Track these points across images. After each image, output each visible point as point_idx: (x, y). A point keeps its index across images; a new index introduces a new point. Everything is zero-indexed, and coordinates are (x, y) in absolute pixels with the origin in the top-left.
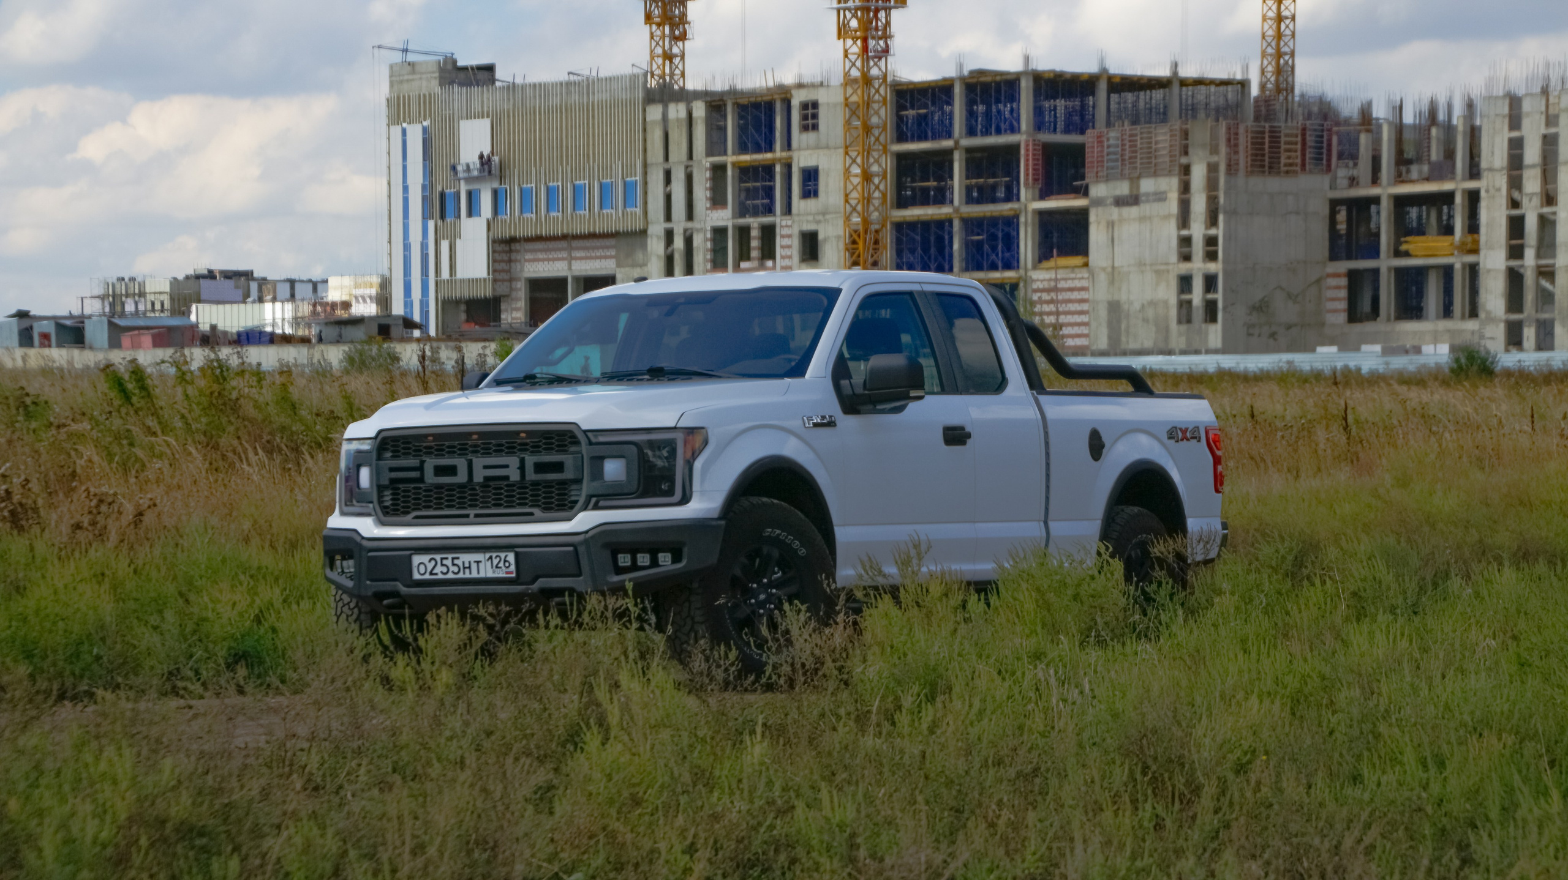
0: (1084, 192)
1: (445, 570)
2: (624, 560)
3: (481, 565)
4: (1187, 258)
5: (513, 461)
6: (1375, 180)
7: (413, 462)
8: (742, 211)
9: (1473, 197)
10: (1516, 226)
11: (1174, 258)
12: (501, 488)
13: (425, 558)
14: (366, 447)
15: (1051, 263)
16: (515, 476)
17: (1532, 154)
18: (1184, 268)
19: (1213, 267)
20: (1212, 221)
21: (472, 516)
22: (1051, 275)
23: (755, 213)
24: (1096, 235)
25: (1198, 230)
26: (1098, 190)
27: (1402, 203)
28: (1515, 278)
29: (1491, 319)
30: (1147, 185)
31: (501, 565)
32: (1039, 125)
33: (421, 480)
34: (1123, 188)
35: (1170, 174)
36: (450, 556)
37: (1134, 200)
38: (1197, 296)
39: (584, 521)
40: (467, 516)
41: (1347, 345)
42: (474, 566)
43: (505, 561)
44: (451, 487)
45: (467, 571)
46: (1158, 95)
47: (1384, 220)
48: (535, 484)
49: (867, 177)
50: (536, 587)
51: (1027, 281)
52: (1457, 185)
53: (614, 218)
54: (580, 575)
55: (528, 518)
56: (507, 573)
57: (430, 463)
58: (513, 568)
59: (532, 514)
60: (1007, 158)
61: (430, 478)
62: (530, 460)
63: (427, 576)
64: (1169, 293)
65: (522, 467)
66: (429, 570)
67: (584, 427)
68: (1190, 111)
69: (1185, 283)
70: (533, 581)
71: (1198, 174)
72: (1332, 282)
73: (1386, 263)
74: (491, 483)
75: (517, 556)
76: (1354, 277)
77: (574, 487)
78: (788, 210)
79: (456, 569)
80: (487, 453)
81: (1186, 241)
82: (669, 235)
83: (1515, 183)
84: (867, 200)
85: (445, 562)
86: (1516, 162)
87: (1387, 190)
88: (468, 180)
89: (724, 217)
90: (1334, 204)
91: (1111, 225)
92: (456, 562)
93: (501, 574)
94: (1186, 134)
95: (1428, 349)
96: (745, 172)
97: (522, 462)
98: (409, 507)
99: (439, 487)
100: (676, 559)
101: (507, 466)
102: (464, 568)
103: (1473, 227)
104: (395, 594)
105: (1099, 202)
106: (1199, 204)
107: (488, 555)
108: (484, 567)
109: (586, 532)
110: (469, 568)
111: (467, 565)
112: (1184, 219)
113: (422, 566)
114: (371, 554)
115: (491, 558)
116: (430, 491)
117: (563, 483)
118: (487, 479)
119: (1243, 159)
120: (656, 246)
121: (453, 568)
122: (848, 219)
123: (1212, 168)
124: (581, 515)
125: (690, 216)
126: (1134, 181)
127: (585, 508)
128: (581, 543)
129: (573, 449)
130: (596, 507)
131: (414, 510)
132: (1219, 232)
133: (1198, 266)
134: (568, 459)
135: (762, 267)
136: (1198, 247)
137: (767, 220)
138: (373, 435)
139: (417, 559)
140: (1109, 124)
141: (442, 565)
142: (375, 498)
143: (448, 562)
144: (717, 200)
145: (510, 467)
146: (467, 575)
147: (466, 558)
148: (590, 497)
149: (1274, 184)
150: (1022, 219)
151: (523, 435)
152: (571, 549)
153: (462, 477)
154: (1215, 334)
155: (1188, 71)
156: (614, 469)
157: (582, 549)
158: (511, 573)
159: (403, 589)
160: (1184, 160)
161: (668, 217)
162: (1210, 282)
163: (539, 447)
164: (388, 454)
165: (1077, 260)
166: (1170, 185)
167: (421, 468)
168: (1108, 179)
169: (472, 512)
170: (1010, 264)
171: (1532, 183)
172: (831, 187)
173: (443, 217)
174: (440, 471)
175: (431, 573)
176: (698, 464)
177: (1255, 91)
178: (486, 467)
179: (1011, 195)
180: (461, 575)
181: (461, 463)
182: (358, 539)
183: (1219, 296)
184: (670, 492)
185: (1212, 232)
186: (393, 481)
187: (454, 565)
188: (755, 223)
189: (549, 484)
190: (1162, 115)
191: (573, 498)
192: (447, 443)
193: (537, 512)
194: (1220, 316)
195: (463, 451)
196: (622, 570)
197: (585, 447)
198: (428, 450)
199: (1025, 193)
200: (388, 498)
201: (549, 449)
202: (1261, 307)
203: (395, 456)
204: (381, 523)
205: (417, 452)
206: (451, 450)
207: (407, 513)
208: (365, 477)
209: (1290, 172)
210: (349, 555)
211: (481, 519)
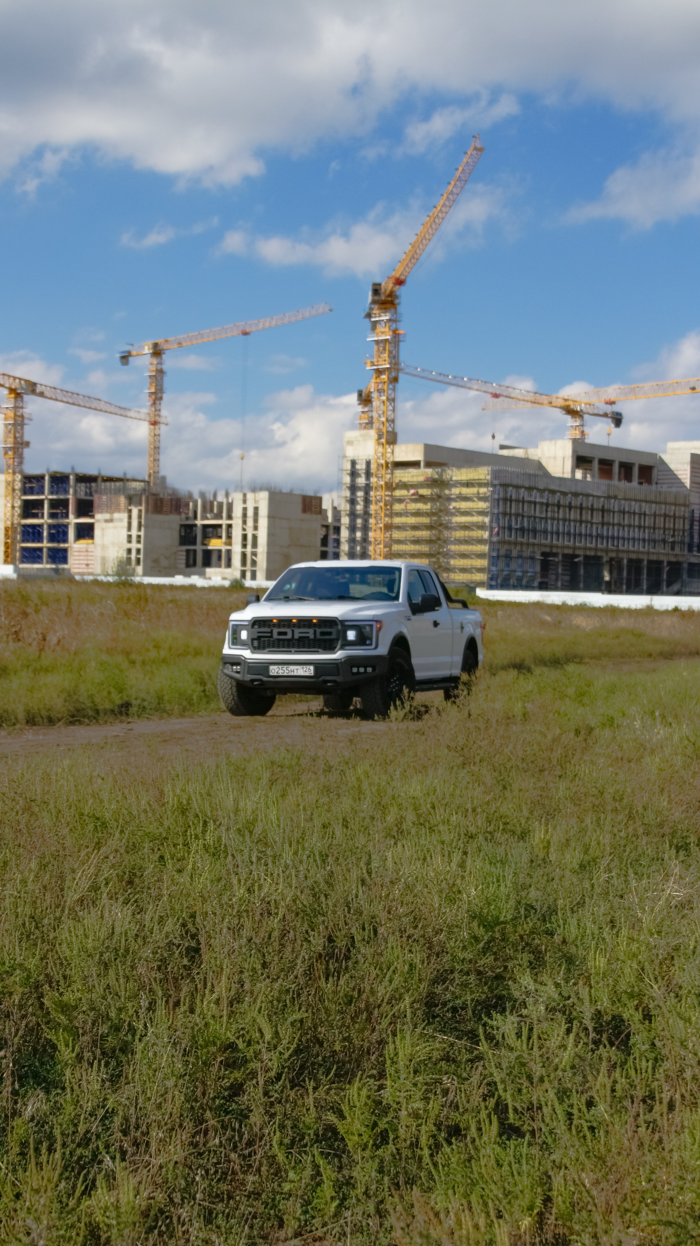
0: (92, 517)
1: (283, 672)
2: (355, 670)
3: (298, 670)
4: (130, 541)
5: (311, 631)
6: (195, 517)
7: (269, 630)
9: (229, 527)
10: (245, 537)
11: (125, 542)
12: (305, 641)
13: (275, 667)
14: (244, 623)
15: (82, 541)
16: (312, 636)
17: (250, 513)
18: (129, 546)
19: (139, 546)
20: (139, 529)
22: (82, 546)
24: (97, 532)
25: (134, 532)
26: (98, 516)
27: (205, 527)
28: (244, 555)
29: (236, 569)
30: (116, 515)
31: (307, 670)
32: (77, 491)
33: (271, 637)
34: (107, 516)
35: (124, 512)
36: (285, 667)
37: (111, 520)
38: (133, 555)
39: (340, 655)
40: (291, 651)
41: (185, 576)
42: (295, 671)
43: (309, 669)
44: (284, 640)
45: (292, 672)
46: (119, 483)
47: (198, 532)
48: (320, 640)
49: (12, 507)
50: (321, 679)
51: (72, 548)
52: (224, 522)
54: (338, 675)
55: (317, 653)
56: (310, 674)
57: (275, 631)
58: (313, 672)
59: (318, 651)
60: (65, 503)
61: (275, 636)
62: (318, 631)
63: (275, 674)
64: (123, 554)
65: (315, 633)
66: (276, 671)
67: (339, 618)
69: (129, 551)
70: (320, 677)
71: (135, 513)
72: (181, 553)
73: (199, 548)
74: (301, 639)
75: (314, 667)
76: (188, 552)
77: (335, 641)
79: (288, 672)
80: (299, 627)
81: (130, 537)
83: (244, 522)
84: (13, 515)
85: (283, 669)
86: (245, 515)
87: (199, 522)
90: (182, 526)
91: (103, 529)
92: (288, 669)
93: (307, 674)
94: (130, 499)
95: (214, 578)
97: (315, 632)
99: (279, 640)
100: (374, 670)
101: (308, 633)
103: (229, 537)
104: (260, 680)
105: (98, 521)
106: (135, 523)
107: (302, 667)
108: (300, 671)
109: (340, 659)
111: (292, 670)
112: (129, 528)
113: (274, 670)
114: (250, 664)
116: (275, 641)
117: (331, 640)
118: (300, 637)
119: (150, 508)
121: (286, 671)
122: (5, 522)
123: (140, 512)
124: (338, 652)
126: (111, 514)
127: (339, 650)
128: (338, 663)
129: (334, 627)
130: (343, 649)
131: (267, 648)
132: (142, 533)
133: (134, 546)
134: (333, 631)
136: (134, 539)
138: (249, 618)
139: (271, 667)
140: (102, 493)
142: (250, 644)
143: (285, 669)
145: (310, 633)
146: (292, 674)
147: (292, 667)
148: (341, 645)
149: (161, 517)
150: (70, 525)
151: (314, 621)
152: (335, 666)
153: (289, 636)
154: (139, 570)
155: (130, 476)
156: (351, 635)
157: (339, 666)
158: (312, 674)
159: (265, 679)
160: (129, 508)
162: (138, 551)
163: (322, 625)
164: (257, 627)
165: (90, 541)
166: (125, 516)
167: (271, 632)
168: (102, 512)
169: (293, 650)
170: (65, 541)
171: (250, 522)
174: (280, 633)
175: (277, 673)
176: (381, 635)
177: (153, 484)
178: (299, 633)
179: (66, 517)
180: (290, 674)
181: (289, 631)
182: (244, 658)
183: (141, 556)
184: (371, 644)
185: (139, 533)
186: (258, 637)
189: (325, 640)
191: (333, 646)
192: (282, 623)
193: (320, 650)
194: (142, 563)
195: (289, 626)
196: (354, 674)
197: (340, 627)
198: (274, 625)
199: (71, 516)
200: (256, 643)
201: (325, 626)
202: (156, 561)
203: (260, 627)
204: (253, 653)
205: (269, 626)
206: (284, 626)
207: (264, 648)
208: (244, 635)
209: (166, 513)
210: (237, 664)
211: (297, 652)
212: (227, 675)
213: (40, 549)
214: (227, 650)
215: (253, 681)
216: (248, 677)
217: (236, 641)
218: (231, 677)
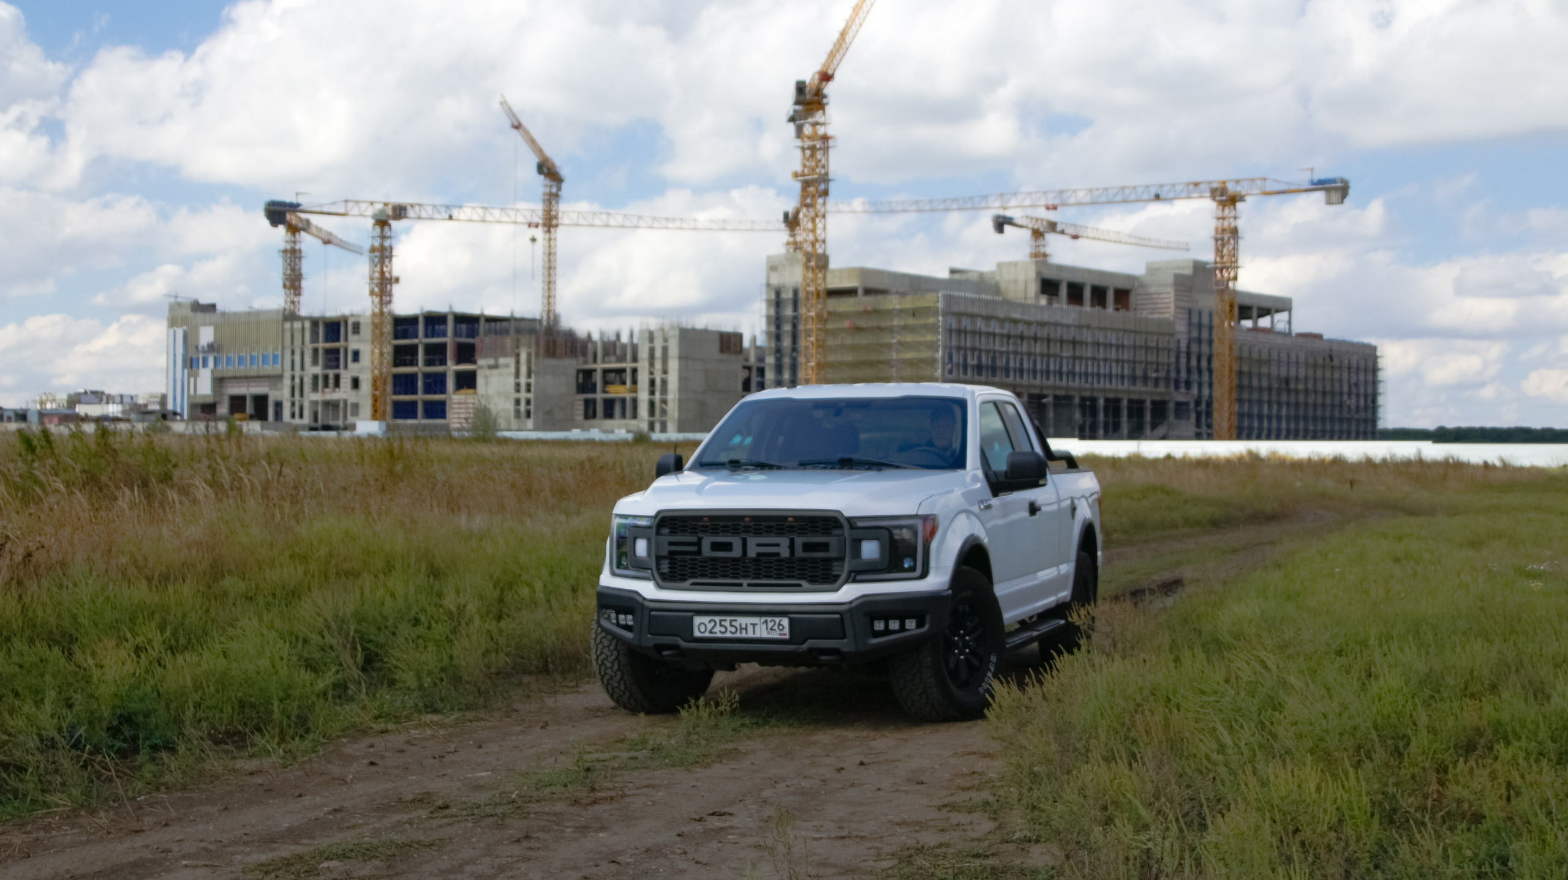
0: (474, 362)
1: (723, 630)
2: (879, 626)
3: (756, 627)
4: (518, 391)
5: (784, 541)
6: (595, 360)
7: (693, 539)
8: (326, 367)
9: (635, 371)
10: (652, 383)
11: (512, 390)
12: (772, 563)
13: (705, 619)
14: (643, 523)
15: (462, 391)
16: (785, 553)
17: (658, 353)
18: (517, 395)
19: (531, 396)
20: (529, 376)
21: (745, 585)
22: (463, 397)
23: (331, 368)
24: (480, 381)
25: (523, 380)
26: (481, 362)
27: (606, 372)
28: (652, 404)
29: (643, 420)
30: (502, 361)
31: (776, 627)
32: (456, 333)
33: (699, 552)
34: (491, 362)
35: (511, 356)
36: (728, 618)
37: (496, 366)
38: (523, 407)
39: (848, 593)
40: (741, 585)
41: (584, 429)
42: (750, 628)
43: (779, 624)
44: (725, 561)
45: (744, 631)
46: (504, 324)
47: (598, 378)
48: (803, 560)
49: (381, 354)
50: (805, 646)
51: (451, 399)
52: (628, 365)
53: (269, 369)
54: (844, 637)
55: (796, 588)
56: (781, 634)
57: (707, 541)
58: (787, 630)
59: (800, 585)
60: (442, 347)
61: (707, 551)
62: (799, 541)
63: (707, 634)
64: (510, 406)
65: (792, 546)
66: (709, 628)
67: (847, 514)
68: (518, 331)
69: (517, 402)
70: (803, 642)
71: (523, 357)
72: (578, 403)
73: (599, 396)
74: (762, 558)
75: (791, 621)
76: (587, 402)
77: (835, 563)
78: (346, 367)
79: (733, 630)
80: (760, 533)
81: (518, 385)
82: (293, 378)
83: (652, 364)
84: (381, 364)
85: (723, 623)
86: (652, 357)
87: (600, 366)
88: (204, 352)
89: (318, 370)
90: (578, 371)
91: (486, 377)
92: (733, 623)
93: (775, 635)
94: (518, 340)
95: (617, 431)
96: (328, 352)
97: (792, 541)
98: (685, 575)
99: (715, 560)
100: (920, 625)
101: (778, 545)
102: (741, 629)
103: (635, 382)
104: (675, 647)
105: (481, 367)
106: (523, 369)
107: (763, 619)
108: (760, 629)
109: (851, 602)
110: (746, 629)
111: (744, 626)
112: (517, 375)
113: (702, 626)
114: (653, 613)
115: (766, 622)
116: (706, 562)
117: (828, 561)
118: (759, 554)
119: (542, 351)
120: (287, 382)
121: (730, 629)
122: (373, 371)
123: (529, 355)
124: (846, 588)
125: (302, 368)
126: (496, 359)
127: (846, 582)
128: (846, 612)
129: (836, 532)
130: (855, 581)
131: (691, 577)
132: (532, 381)
133: (523, 395)
134: (832, 541)
135: (334, 391)
136: (523, 387)
137: (336, 371)
138: (652, 513)
139: (698, 620)
140: (485, 335)
141: (721, 625)
142: (654, 567)
143: (727, 624)
144: (315, 362)
145: (782, 546)
146: (744, 635)
147: (743, 621)
148: (850, 572)
149: (553, 362)
150: (448, 373)
151: (790, 519)
152: (838, 616)
153: (737, 552)
154: (530, 423)
155: (518, 315)
156: (870, 550)
157: (847, 617)
158: (785, 635)
159: (683, 644)
160: (517, 351)
161: (293, 369)
162: (528, 402)
163: (806, 529)
164: (666, 531)
165: (471, 391)
166: (511, 361)
167: (699, 544)
168: (486, 357)
169: (745, 582)
170: (443, 391)
171: (658, 365)
172: (366, 359)
173: (191, 367)
174: (715, 546)
175: (711, 632)
176: (934, 545)
177: (545, 323)
178: (759, 545)
179: (443, 362)
180: (738, 635)
181: (736, 542)
182: (640, 600)
183: (532, 408)
184: (913, 569)
185: (529, 380)
186: (671, 553)
187: (731, 625)
188: (331, 373)
189: (814, 560)
190: (506, 332)
191: (835, 573)
192: (721, 524)
193: (804, 583)
194: (532, 415)
195: (735, 531)
196: (877, 634)
197: (847, 532)
198: (705, 529)
199: (449, 362)
200: (665, 567)
201: (815, 532)
202: (549, 413)
203: (673, 532)
204: (660, 587)
205: (694, 530)
206: (725, 530)
207: (684, 580)
208: (641, 547)
209: (561, 357)
210: (627, 611)
211: (754, 588)
212: (607, 632)
213: (414, 404)
214: (608, 580)
215: (660, 648)
216: (650, 640)
217: (625, 561)
218: (615, 636)
